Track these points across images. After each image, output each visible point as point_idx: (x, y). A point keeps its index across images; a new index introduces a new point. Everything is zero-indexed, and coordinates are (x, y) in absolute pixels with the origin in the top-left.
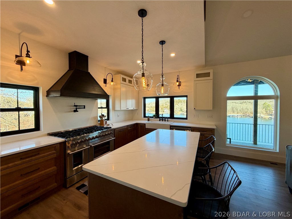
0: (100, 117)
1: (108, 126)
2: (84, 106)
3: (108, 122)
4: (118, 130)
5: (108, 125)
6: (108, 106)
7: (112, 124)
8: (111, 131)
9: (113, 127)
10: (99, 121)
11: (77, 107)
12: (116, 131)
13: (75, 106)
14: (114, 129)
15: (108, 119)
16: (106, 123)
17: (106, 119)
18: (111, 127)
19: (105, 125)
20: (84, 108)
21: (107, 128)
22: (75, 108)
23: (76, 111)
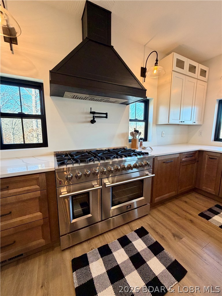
0: (132, 134)
1: (143, 151)
2: (106, 114)
3: (145, 144)
4: (162, 160)
5: (144, 148)
6: (146, 119)
7: (151, 148)
8: (147, 160)
9: (152, 154)
10: (130, 141)
11: (95, 115)
12: (158, 161)
13: (91, 113)
14: (154, 158)
15: (145, 139)
16: (141, 145)
17: (141, 139)
18: (147, 153)
19: (139, 148)
20: (106, 117)
21: (140, 154)
22: (91, 117)
23: (93, 122)
